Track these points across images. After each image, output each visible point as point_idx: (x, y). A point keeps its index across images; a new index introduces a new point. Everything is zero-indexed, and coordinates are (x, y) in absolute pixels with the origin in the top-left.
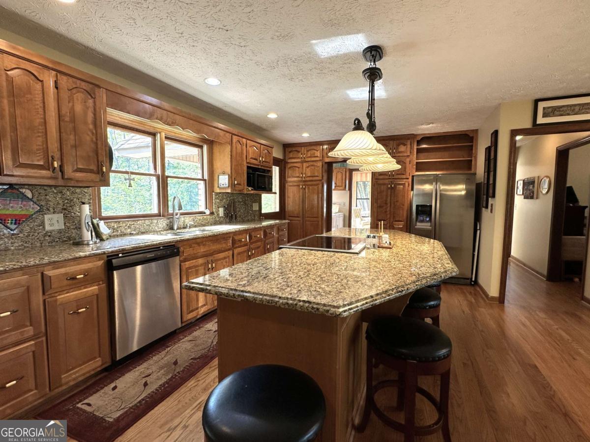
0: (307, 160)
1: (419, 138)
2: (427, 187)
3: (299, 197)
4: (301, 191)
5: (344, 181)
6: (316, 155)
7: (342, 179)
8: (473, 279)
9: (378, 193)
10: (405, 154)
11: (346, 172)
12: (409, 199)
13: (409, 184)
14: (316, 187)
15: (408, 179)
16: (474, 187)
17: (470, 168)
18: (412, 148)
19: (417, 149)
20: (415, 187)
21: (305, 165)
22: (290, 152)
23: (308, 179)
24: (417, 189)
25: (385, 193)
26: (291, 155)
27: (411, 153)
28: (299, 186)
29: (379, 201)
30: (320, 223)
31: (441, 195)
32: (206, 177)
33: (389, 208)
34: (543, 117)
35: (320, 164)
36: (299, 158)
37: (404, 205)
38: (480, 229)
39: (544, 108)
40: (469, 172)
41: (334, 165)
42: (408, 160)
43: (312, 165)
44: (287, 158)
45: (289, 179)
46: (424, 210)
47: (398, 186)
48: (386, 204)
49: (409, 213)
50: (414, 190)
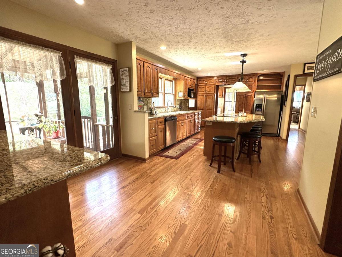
0: (208, 84)
1: (259, 75)
2: (262, 96)
3: (204, 100)
4: (205, 98)
5: (222, 93)
6: (212, 82)
7: (221, 92)
8: (278, 134)
9: (239, 99)
10: (252, 82)
11: (223, 89)
12: (253, 102)
13: (253, 95)
14: (211, 96)
15: (253, 93)
16: (280, 96)
17: (280, 88)
18: (255, 80)
19: (258, 80)
20: (256, 96)
21: (207, 86)
22: (200, 81)
23: (208, 93)
24: (257, 97)
25: (242, 99)
26: (200, 82)
27: (255, 81)
28: (204, 96)
29: (240, 103)
30: (213, 112)
31: (266, 99)
32: (174, 93)
33: (244, 106)
34: (307, 70)
35: (213, 86)
36: (204, 83)
37: (250, 104)
38: (282, 114)
39: (308, 67)
40: (280, 90)
41: (219, 86)
42: (253, 85)
43: (210, 87)
44: (198, 83)
45: (199, 93)
46: (259, 106)
47: (248, 96)
48: (243, 104)
49: (253, 108)
50: (256, 97)
